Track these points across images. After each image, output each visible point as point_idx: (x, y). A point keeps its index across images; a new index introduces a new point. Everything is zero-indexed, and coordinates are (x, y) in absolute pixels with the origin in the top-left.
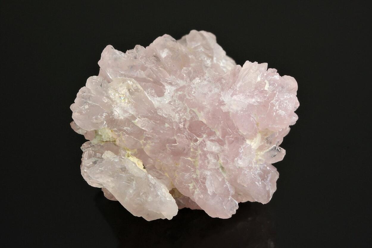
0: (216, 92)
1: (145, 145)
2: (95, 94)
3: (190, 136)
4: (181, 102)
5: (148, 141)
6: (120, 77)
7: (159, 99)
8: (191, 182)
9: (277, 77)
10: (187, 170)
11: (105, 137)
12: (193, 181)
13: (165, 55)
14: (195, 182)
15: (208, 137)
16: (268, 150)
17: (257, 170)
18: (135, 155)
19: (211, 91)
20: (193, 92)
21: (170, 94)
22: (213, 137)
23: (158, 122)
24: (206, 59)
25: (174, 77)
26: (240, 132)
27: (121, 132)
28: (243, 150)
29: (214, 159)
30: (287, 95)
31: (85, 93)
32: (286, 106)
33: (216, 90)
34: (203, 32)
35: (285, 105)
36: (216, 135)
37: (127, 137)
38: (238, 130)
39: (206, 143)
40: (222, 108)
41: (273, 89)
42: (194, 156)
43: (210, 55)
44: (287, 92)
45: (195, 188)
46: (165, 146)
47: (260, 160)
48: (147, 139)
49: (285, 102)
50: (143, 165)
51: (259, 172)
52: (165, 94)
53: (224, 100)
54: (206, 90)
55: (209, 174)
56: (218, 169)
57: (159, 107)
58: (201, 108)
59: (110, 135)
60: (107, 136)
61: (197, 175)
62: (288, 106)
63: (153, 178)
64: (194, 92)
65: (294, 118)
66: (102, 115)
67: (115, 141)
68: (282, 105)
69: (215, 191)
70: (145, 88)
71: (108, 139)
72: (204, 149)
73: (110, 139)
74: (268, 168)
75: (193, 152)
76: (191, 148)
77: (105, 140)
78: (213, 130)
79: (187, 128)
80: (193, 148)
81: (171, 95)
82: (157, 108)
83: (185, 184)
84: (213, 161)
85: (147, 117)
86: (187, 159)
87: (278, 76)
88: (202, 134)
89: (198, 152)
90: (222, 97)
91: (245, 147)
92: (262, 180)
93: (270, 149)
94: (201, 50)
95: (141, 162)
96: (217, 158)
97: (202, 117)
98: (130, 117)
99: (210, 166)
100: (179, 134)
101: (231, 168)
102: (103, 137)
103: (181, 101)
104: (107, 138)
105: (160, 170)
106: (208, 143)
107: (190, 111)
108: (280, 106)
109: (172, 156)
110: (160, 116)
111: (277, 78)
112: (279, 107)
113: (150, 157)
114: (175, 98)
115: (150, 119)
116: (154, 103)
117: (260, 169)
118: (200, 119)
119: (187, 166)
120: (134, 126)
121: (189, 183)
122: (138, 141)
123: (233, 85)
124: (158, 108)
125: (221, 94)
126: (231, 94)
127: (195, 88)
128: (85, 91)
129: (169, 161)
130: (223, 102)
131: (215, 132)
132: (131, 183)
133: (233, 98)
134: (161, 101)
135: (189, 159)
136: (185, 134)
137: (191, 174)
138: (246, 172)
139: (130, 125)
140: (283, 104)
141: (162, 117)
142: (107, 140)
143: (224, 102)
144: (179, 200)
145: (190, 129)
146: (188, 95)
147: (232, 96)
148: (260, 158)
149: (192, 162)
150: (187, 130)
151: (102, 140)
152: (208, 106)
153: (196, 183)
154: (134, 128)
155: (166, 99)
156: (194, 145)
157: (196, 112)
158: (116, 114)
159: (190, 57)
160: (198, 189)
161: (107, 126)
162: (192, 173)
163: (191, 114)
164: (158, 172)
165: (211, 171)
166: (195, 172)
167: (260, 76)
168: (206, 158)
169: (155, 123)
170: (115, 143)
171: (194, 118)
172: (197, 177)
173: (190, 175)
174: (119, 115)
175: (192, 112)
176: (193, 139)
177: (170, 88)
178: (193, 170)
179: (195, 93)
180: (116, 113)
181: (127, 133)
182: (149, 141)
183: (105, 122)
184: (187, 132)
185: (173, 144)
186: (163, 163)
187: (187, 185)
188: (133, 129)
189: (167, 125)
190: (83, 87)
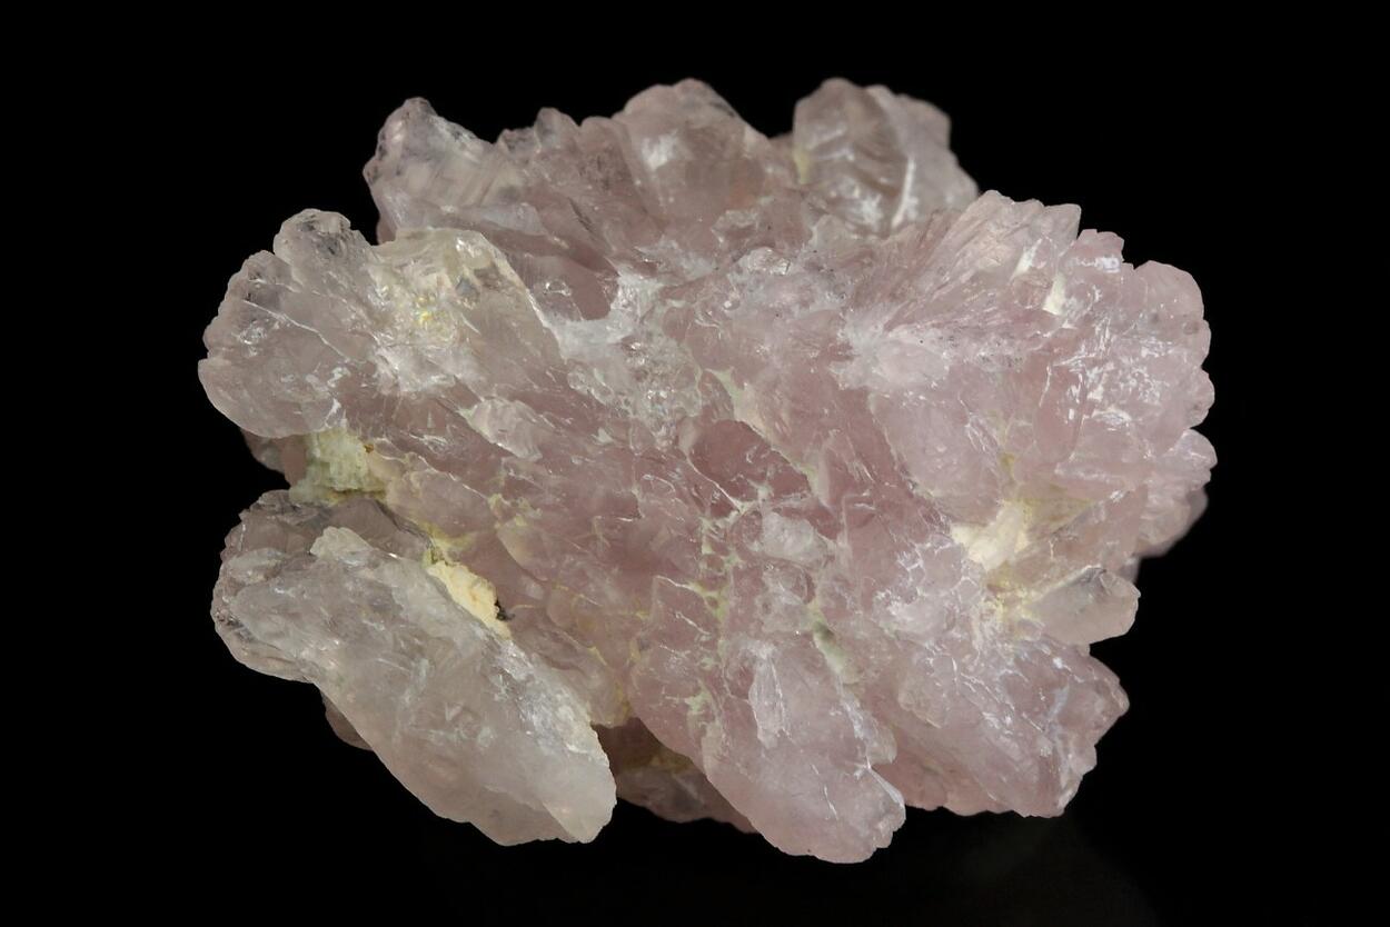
0: (827, 307)
1: (508, 515)
2: (301, 283)
3: (696, 486)
4: (673, 343)
5: (518, 501)
6: (435, 227)
7: (584, 325)
8: (696, 691)
9: (1113, 263)
10: (676, 636)
11: (340, 474)
12: (703, 687)
13: (663, 160)
14: (709, 688)
15: (775, 498)
16: (1061, 584)
17: (999, 663)
18: (467, 559)
19: (804, 304)
20: (728, 304)
21: (635, 308)
22: (796, 499)
23: (568, 421)
24: (857, 193)
25: (675, 245)
26: (915, 485)
27: (407, 455)
28: (920, 563)
29: (789, 593)
30: (1151, 347)
31: (261, 277)
32: (1135, 390)
33: (827, 300)
34: (880, 94)
35: (1133, 383)
36: (809, 489)
37: (433, 477)
38: (907, 473)
39: (764, 520)
40: (833, 369)
41: (1085, 313)
42: (715, 578)
43: (883, 180)
44: (1153, 332)
45: (708, 716)
46: (588, 526)
47: (1024, 624)
48: (515, 488)
49: (1135, 370)
50: (497, 604)
51: (1010, 672)
52: (612, 306)
53: (854, 343)
54: (787, 297)
55: (764, 657)
56: (808, 636)
57: (578, 360)
58: (747, 369)
59: (359, 463)
60: (346, 466)
61: (718, 659)
62: (1144, 389)
63: (522, 654)
64: (732, 302)
65: (1193, 454)
66: (325, 376)
67: (382, 493)
68: (1122, 385)
69: (792, 731)
70: (529, 276)
71: (353, 481)
72: (751, 548)
73: (359, 482)
74: (1058, 662)
75: (711, 561)
76: (704, 539)
77: (339, 487)
78: (799, 468)
79: (687, 454)
80: (711, 541)
81: (639, 312)
82: (569, 360)
83: (668, 698)
84: (783, 600)
85: (525, 398)
86: (684, 586)
87: (1116, 260)
88: (752, 483)
89: (729, 562)
90: (846, 329)
91: (933, 548)
92: (1019, 711)
93: (1071, 578)
94: (844, 158)
95: (489, 588)
96: (806, 587)
97: (747, 408)
98: (446, 390)
99: (772, 624)
100: (648, 476)
101: (862, 634)
102: (333, 469)
103: (671, 336)
104: (350, 476)
105: (570, 631)
106: (772, 521)
107: (703, 377)
108: (1113, 391)
109: (615, 571)
110: (581, 398)
111: (1112, 269)
112: (1106, 394)
113: (526, 572)
114: (650, 326)
115: (539, 409)
116: (558, 338)
117: (1017, 660)
118: (739, 416)
119: (679, 615)
120: (465, 430)
121: (688, 696)
122: (482, 500)
123: (906, 282)
124: (576, 362)
125: (847, 318)
126: (887, 318)
127: (741, 286)
128: (264, 269)
129: (608, 591)
130: (847, 346)
131: (805, 477)
132: (413, 664)
133: (891, 335)
134: (592, 335)
135: (692, 587)
136: (676, 476)
137: (699, 653)
138: (931, 660)
139: (448, 427)
140: (1124, 380)
141: (588, 399)
142: (349, 486)
143: (851, 348)
144: (681, 781)
145: (699, 458)
146: (705, 314)
147: (889, 327)
148: (1025, 616)
149: (706, 603)
150: (689, 461)
151: (328, 485)
152: (775, 360)
153: (714, 697)
154: (461, 441)
155: (615, 329)
156: (713, 529)
157: (725, 386)
158: (383, 372)
159: (770, 170)
160: (717, 723)
161: (344, 421)
162: (702, 648)
163: (706, 392)
164: (555, 638)
165: (776, 644)
166: (712, 644)
167: (1033, 255)
168: (758, 582)
169: (555, 422)
170: (381, 501)
171: (715, 413)
172: (717, 666)
173: (692, 658)
174: (396, 377)
175: (709, 386)
176: (708, 502)
177: (637, 286)
178: (704, 639)
179: (736, 305)
180: (383, 370)
181: (433, 461)
182: (524, 502)
183: (336, 405)
184: (686, 468)
185: (624, 519)
186: (581, 600)
187: (677, 700)
188: (457, 444)
189: (603, 437)
190: (257, 254)
